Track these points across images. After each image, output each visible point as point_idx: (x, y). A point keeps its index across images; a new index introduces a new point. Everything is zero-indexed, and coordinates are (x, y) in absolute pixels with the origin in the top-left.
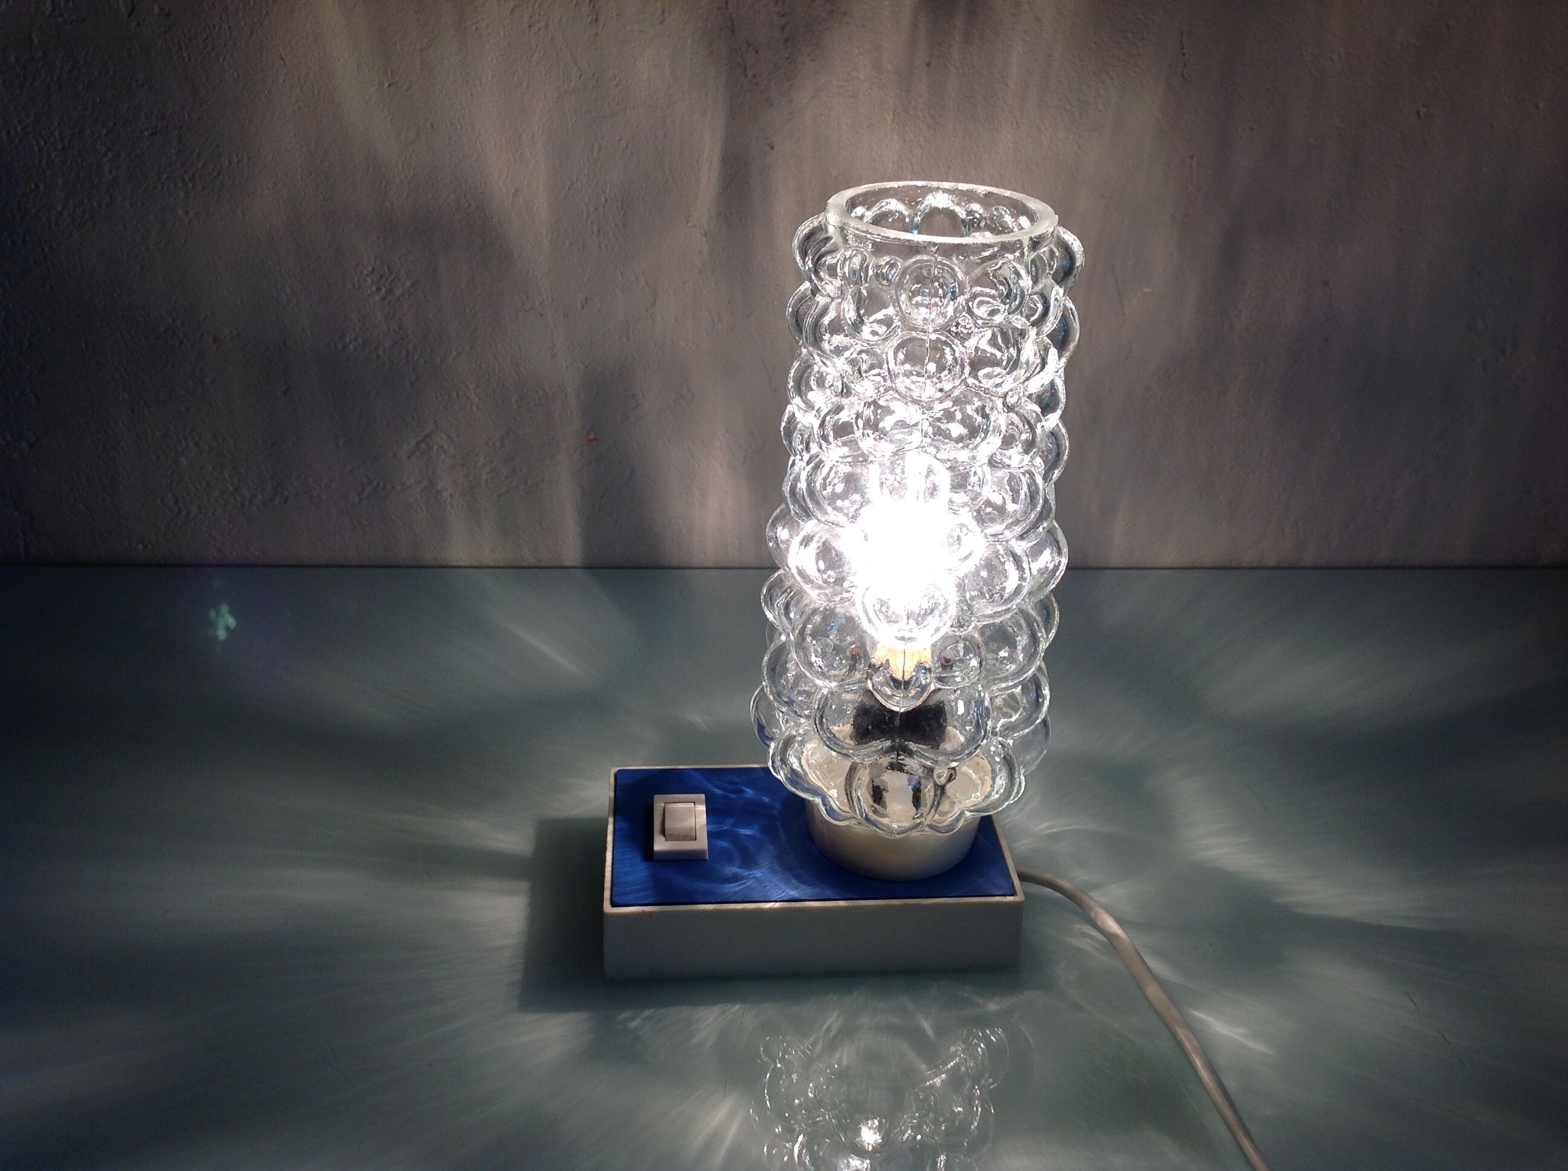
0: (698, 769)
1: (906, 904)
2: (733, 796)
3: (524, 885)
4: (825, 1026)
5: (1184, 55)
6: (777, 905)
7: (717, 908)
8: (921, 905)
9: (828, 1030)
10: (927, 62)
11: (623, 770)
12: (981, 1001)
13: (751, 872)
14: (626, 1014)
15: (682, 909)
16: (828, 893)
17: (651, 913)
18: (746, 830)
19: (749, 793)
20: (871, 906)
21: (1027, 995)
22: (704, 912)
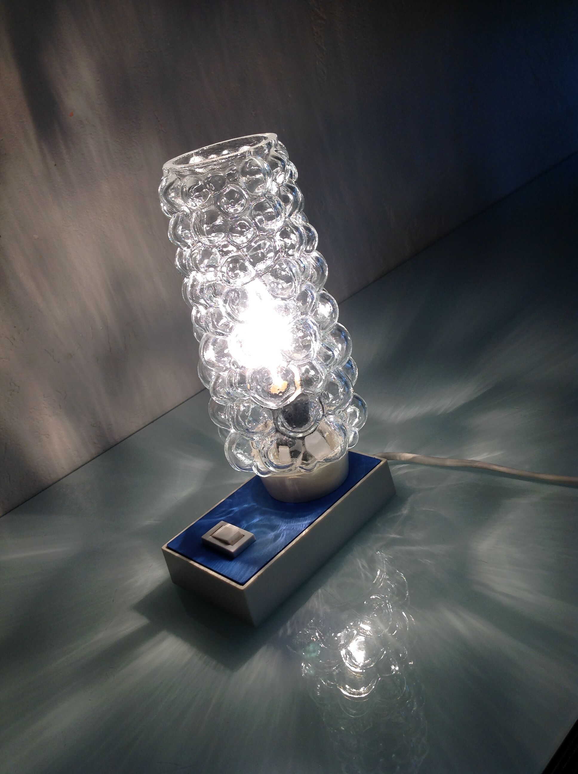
0: (203, 517)
1: (351, 493)
2: (231, 515)
3: (164, 633)
4: (361, 567)
5: (159, 121)
6: (307, 530)
7: (286, 550)
8: (356, 489)
9: (363, 566)
10: (54, 164)
11: (168, 544)
12: (399, 514)
13: (280, 529)
14: (281, 632)
15: (273, 562)
16: (320, 511)
17: (262, 574)
18: (255, 520)
19: (236, 509)
20: (340, 503)
21: (410, 499)
22: (282, 556)
